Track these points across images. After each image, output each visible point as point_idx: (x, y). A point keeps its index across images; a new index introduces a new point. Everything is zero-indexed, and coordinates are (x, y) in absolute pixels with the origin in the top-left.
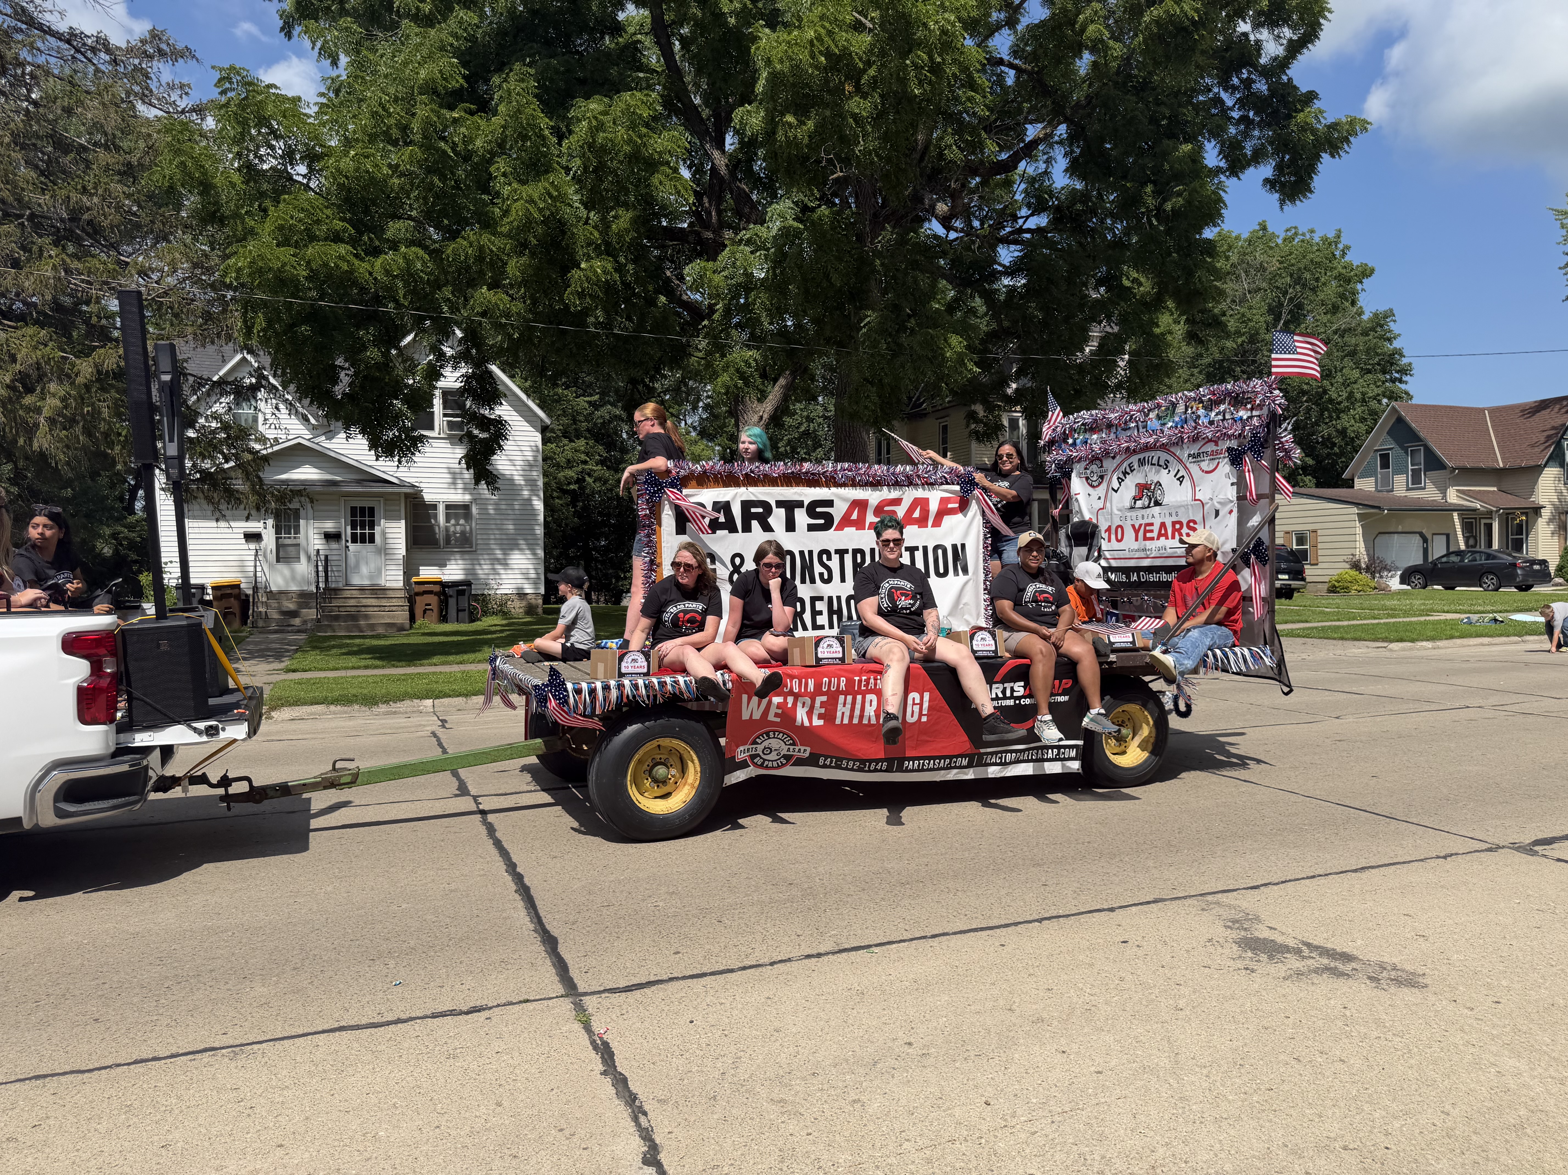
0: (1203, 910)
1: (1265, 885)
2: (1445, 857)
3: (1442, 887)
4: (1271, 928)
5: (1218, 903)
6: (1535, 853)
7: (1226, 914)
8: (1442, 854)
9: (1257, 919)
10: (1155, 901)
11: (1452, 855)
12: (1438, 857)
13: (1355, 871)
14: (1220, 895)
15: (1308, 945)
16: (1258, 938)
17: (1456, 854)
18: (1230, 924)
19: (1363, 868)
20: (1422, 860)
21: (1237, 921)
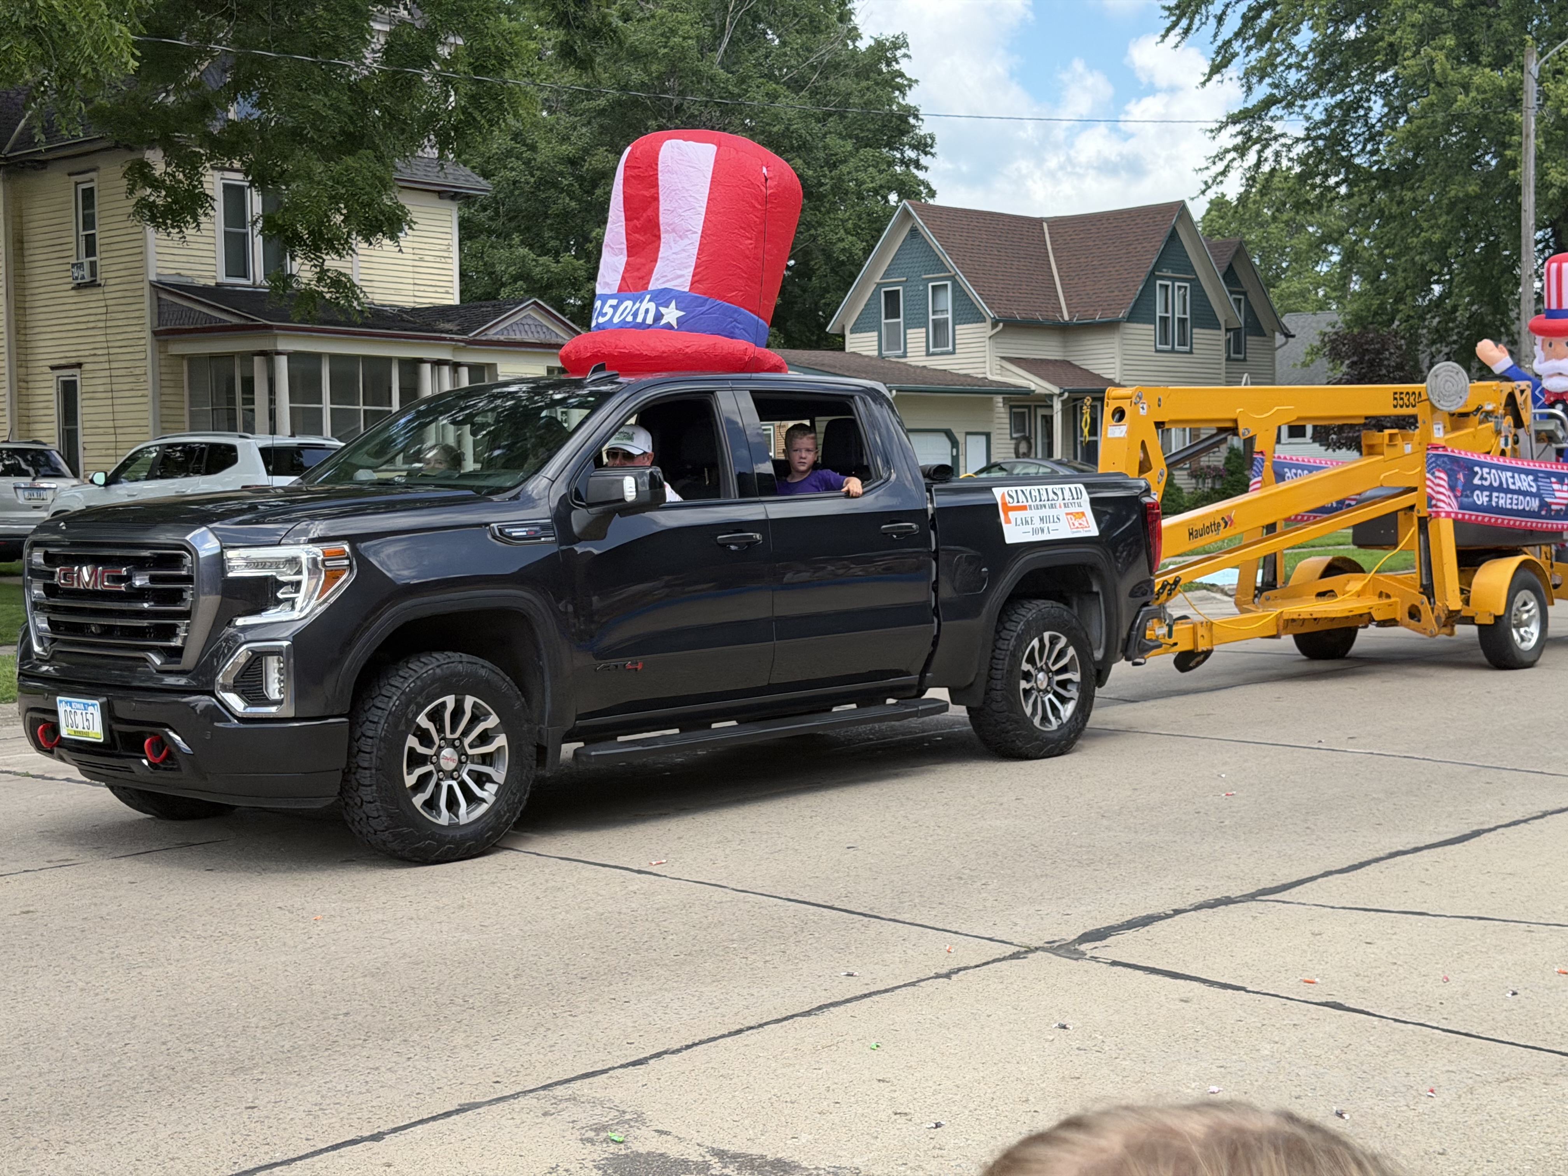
0: (545, 1114)
1: (658, 1055)
2: (948, 976)
3: (940, 1026)
4: (661, 1132)
5: (573, 1099)
6: (1081, 955)
7: (586, 1116)
8: (944, 971)
9: (640, 1119)
10: (462, 1110)
11: (959, 970)
12: (938, 976)
13: (808, 1013)
14: (579, 1083)
15: (721, 1154)
16: (640, 1155)
17: (966, 968)
18: (591, 1134)
19: (820, 1008)
20: (913, 984)
21: (605, 1128)
